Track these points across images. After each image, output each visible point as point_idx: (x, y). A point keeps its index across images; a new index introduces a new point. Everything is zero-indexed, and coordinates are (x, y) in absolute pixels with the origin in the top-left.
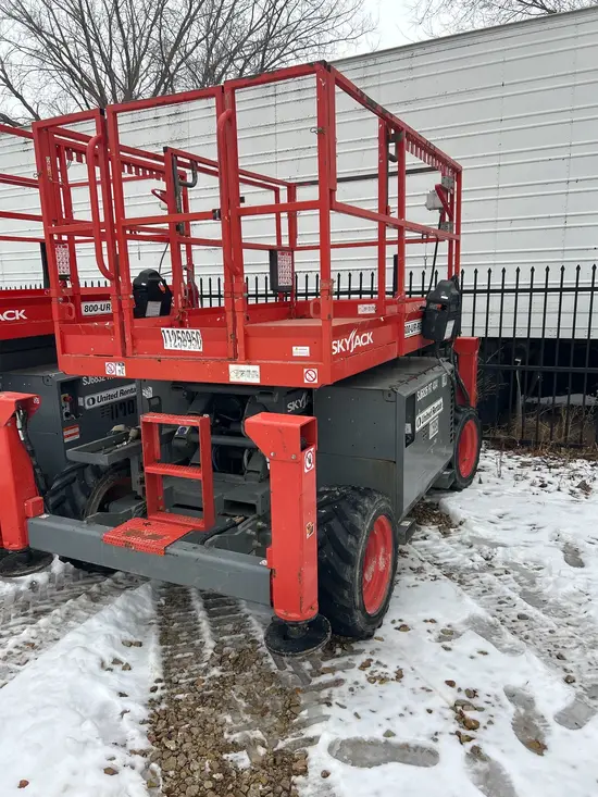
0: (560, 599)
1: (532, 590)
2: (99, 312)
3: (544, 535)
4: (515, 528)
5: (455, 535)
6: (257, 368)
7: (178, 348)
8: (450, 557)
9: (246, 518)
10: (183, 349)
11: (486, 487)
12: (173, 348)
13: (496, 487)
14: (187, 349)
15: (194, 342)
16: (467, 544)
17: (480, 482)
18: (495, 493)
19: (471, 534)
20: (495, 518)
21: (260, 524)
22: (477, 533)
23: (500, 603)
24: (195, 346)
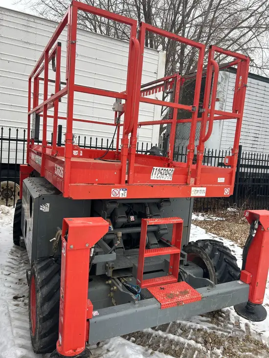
6: (205, 189)
7: (159, 179)
10: (162, 179)
12: (156, 179)
14: (163, 179)
15: (168, 175)
24: (168, 178)
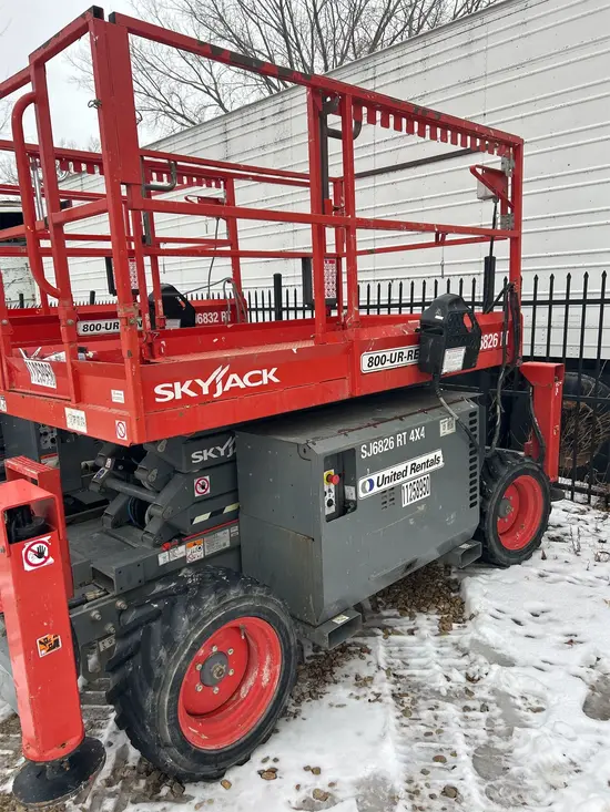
0: (529, 771)
1: (501, 745)
2: (103, 331)
3: (577, 655)
4: (541, 637)
5: (456, 634)
6: (83, 415)
7: (41, 383)
8: (424, 668)
9: (108, 594)
11: (547, 565)
12: (37, 383)
13: (562, 567)
14: (46, 385)
15: (50, 377)
16: (462, 650)
17: (544, 558)
18: (553, 576)
19: (475, 636)
20: (523, 616)
21: (119, 603)
22: (484, 636)
23: (436, 759)
24: (52, 383)
